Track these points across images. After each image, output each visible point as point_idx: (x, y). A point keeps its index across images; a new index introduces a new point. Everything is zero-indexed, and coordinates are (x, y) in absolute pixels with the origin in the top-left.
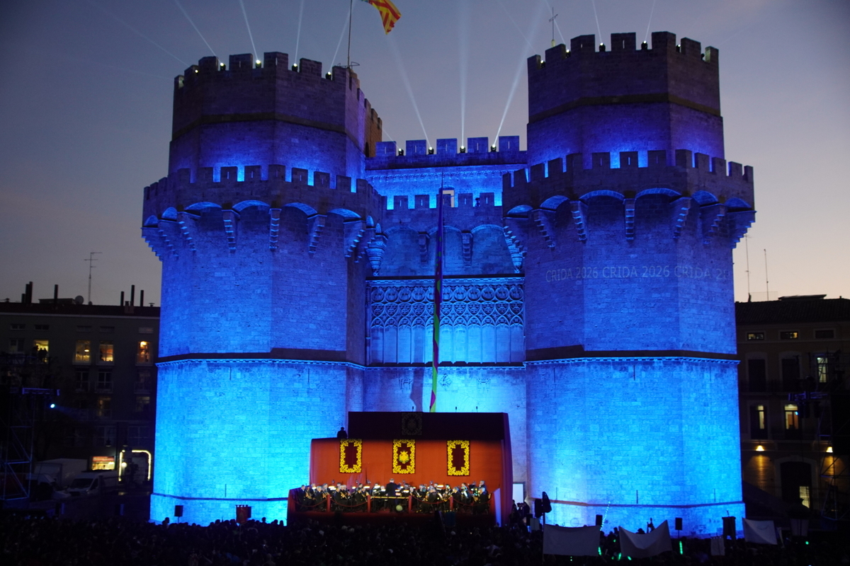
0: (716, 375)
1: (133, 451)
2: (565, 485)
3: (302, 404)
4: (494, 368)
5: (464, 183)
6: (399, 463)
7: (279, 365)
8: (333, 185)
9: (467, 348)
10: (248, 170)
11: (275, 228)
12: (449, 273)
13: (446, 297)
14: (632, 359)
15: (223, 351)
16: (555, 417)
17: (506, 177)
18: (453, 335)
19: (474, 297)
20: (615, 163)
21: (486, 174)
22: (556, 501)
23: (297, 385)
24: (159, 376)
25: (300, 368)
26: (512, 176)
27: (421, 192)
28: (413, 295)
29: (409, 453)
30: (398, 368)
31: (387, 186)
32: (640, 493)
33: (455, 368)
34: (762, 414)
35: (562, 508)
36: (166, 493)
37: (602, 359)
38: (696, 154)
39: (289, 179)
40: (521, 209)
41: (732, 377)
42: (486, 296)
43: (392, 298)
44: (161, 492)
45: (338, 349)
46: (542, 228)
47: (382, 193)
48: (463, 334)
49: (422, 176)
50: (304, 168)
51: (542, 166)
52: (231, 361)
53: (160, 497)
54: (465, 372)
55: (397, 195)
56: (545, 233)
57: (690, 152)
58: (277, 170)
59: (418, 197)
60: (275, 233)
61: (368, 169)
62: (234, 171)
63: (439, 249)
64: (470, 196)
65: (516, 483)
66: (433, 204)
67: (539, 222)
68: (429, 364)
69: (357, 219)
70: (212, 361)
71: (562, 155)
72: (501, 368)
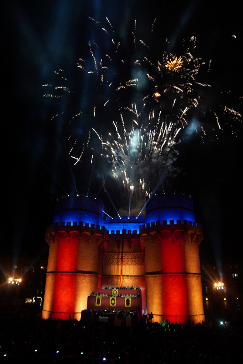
0: (196, 279)
1: (37, 297)
2: (156, 310)
3: (85, 286)
4: (137, 277)
5: (129, 227)
6: (112, 303)
7: (79, 275)
8: (95, 227)
9: (130, 271)
10: (74, 223)
11: (80, 238)
12: (125, 251)
13: (124, 258)
14: (174, 275)
15: (64, 271)
16: (154, 291)
17: (140, 226)
18: (126, 268)
19: (131, 258)
20: (168, 223)
21: (135, 225)
22: (154, 315)
23: (84, 281)
24: (47, 277)
25: (85, 276)
26: (142, 226)
27: (118, 230)
28: (115, 257)
29: (114, 301)
30: (111, 277)
31: (109, 228)
32: (177, 312)
33: (126, 277)
34: (207, 289)
35: (156, 317)
36: (47, 310)
37: (166, 275)
38: (189, 221)
39: (84, 225)
40: (145, 235)
41: (199, 279)
42: (135, 258)
43: (110, 257)
44: (45, 310)
45: (95, 271)
46: (150, 240)
47: (108, 229)
48: (128, 268)
49: (118, 226)
50: (88, 223)
51: (149, 224)
52: (67, 274)
53: (45, 311)
54: (129, 278)
55: (112, 230)
56: (150, 241)
57: (187, 221)
58: (81, 223)
59: (117, 231)
60: (80, 240)
61: (104, 223)
62: (70, 223)
63: (123, 245)
64: (131, 231)
65: (143, 309)
66: (121, 233)
67: (149, 238)
68: (120, 276)
69: (101, 236)
70: (61, 273)
71: (155, 221)
72: (138, 277)
